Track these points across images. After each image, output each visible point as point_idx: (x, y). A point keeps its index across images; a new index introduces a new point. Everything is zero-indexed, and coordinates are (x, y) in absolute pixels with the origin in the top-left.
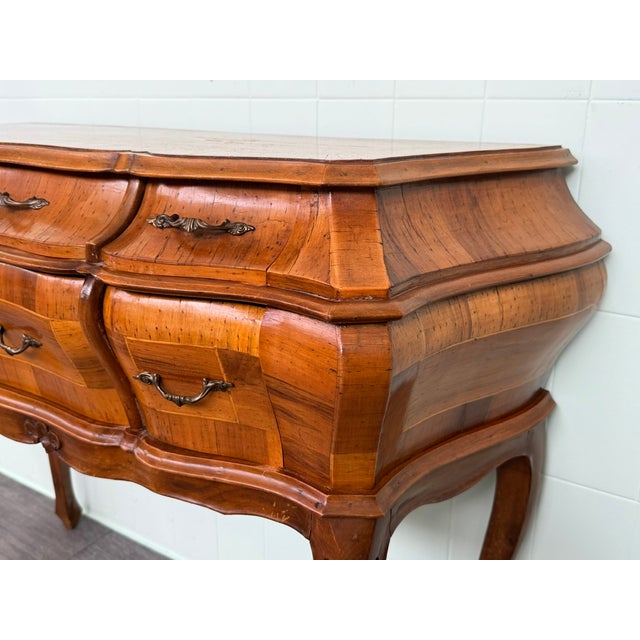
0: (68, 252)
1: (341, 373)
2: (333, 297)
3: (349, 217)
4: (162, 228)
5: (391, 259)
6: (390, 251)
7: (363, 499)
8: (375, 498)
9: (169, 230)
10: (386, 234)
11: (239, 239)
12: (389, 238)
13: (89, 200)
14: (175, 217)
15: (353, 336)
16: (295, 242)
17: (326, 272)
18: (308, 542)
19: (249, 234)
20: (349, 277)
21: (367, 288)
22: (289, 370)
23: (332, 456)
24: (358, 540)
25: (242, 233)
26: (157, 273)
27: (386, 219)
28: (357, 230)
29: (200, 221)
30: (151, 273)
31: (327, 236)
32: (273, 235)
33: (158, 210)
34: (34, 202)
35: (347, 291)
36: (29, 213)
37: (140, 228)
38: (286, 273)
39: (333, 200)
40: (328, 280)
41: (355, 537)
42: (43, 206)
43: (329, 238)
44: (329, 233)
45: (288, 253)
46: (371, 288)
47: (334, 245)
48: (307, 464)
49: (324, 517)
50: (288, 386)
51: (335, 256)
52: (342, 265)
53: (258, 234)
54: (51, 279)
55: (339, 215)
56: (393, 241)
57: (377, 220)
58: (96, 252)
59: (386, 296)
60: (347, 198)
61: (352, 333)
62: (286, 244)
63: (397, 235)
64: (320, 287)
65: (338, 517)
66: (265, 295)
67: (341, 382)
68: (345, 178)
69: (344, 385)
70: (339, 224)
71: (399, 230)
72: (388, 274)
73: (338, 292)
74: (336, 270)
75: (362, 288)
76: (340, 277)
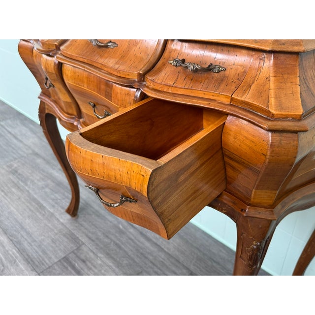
0: (128, 75)
1: (268, 157)
2: (270, 117)
3: (282, 68)
4: (176, 66)
5: (304, 94)
6: (304, 89)
7: (267, 211)
8: (273, 211)
9: (180, 68)
10: (302, 79)
11: (216, 75)
12: (304, 81)
13: (138, 46)
14: (183, 61)
15: (278, 138)
16: (249, 80)
17: (267, 102)
18: (235, 224)
19: (222, 73)
20: (280, 106)
21: (290, 113)
22: (238, 148)
23: (254, 190)
24: (261, 228)
25: (219, 72)
26: (173, 92)
27: (303, 69)
28: (286, 76)
29: (197, 65)
30: (170, 92)
31: (268, 79)
32: (236, 74)
33: (174, 56)
34: (110, 44)
35: (278, 115)
36: (108, 50)
37: (164, 65)
38: (243, 99)
39: (274, 57)
40: (268, 106)
41: (260, 227)
42: (115, 47)
43: (269, 80)
44: (269, 77)
45: (244, 86)
46: (291, 113)
47: (272, 85)
48: (239, 190)
49: (246, 216)
50: (235, 156)
51: (272, 92)
52: (276, 98)
53: (227, 72)
54: (120, 86)
55: (277, 67)
56: (306, 83)
57: (298, 70)
58: (142, 77)
59: (300, 118)
60: (282, 57)
61: (277, 136)
62: (243, 80)
63: (308, 78)
64: (262, 110)
65: (253, 217)
66: (230, 110)
67: (267, 160)
68: (283, 46)
69: (269, 162)
70: (276, 72)
71: (310, 76)
72: (302, 105)
73: (273, 114)
74: (272, 101)
75: (287, 113)
76: (275, 105)
